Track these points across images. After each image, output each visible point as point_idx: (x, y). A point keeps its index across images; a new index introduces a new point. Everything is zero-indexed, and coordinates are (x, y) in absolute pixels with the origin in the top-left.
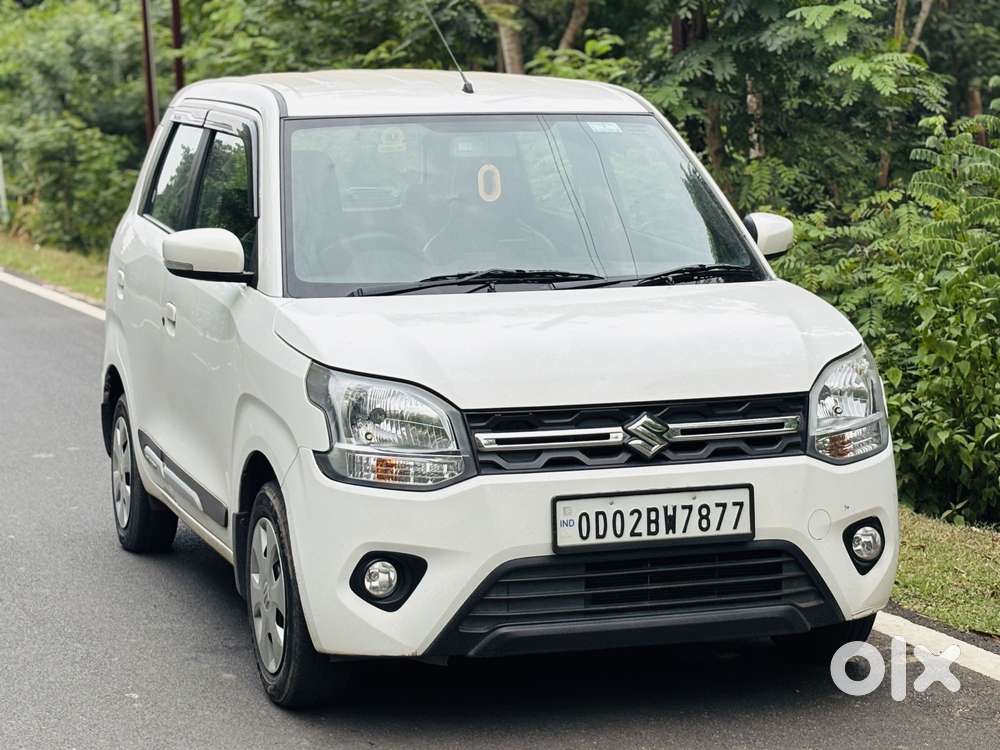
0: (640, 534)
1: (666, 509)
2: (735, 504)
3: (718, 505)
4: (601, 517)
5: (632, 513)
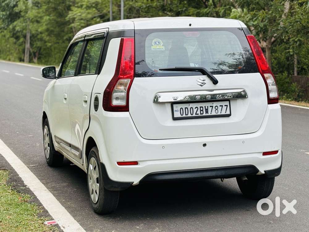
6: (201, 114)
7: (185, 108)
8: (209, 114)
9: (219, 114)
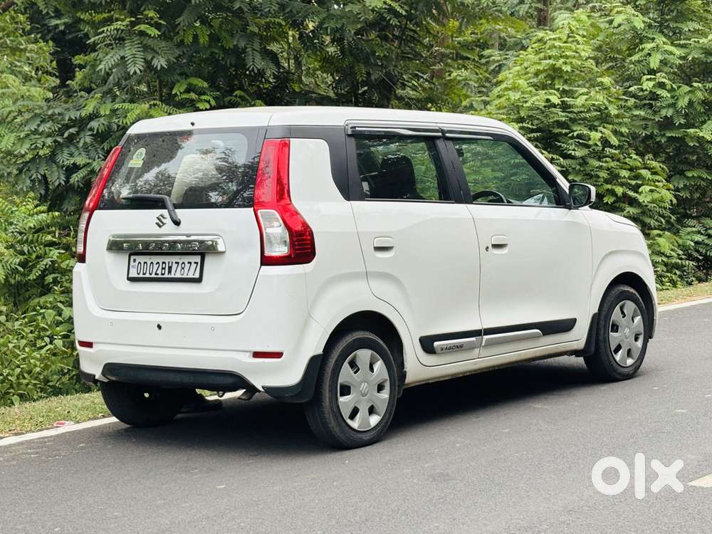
6: (162, 274)
7: (145, 263)
8: (172, 276)
9: (185, 276)
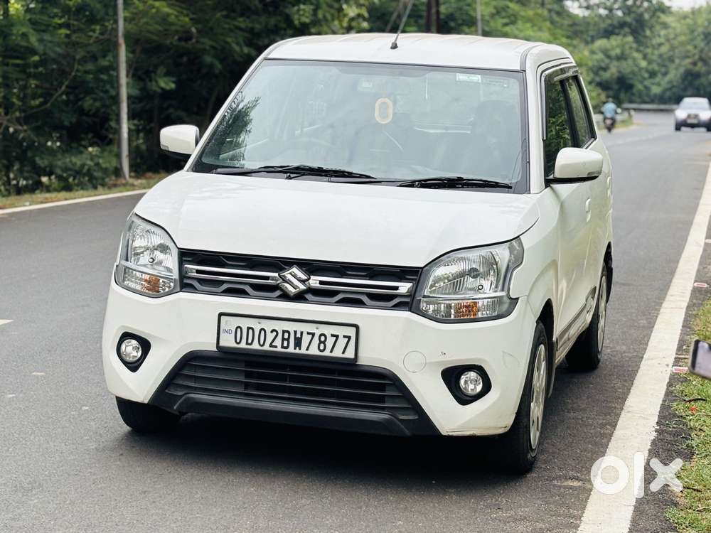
0: (276, 347)
1: (295, 332)
2: (345, 337)
3: (332, 335)
4: (251, 331)
5: (272, 332)
